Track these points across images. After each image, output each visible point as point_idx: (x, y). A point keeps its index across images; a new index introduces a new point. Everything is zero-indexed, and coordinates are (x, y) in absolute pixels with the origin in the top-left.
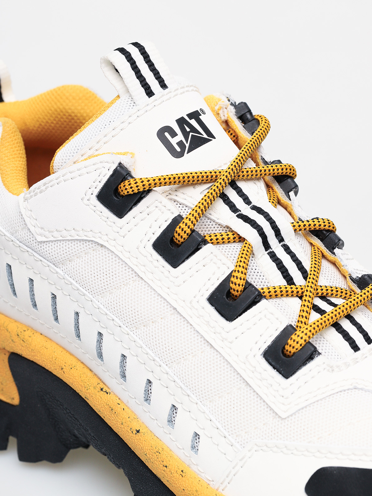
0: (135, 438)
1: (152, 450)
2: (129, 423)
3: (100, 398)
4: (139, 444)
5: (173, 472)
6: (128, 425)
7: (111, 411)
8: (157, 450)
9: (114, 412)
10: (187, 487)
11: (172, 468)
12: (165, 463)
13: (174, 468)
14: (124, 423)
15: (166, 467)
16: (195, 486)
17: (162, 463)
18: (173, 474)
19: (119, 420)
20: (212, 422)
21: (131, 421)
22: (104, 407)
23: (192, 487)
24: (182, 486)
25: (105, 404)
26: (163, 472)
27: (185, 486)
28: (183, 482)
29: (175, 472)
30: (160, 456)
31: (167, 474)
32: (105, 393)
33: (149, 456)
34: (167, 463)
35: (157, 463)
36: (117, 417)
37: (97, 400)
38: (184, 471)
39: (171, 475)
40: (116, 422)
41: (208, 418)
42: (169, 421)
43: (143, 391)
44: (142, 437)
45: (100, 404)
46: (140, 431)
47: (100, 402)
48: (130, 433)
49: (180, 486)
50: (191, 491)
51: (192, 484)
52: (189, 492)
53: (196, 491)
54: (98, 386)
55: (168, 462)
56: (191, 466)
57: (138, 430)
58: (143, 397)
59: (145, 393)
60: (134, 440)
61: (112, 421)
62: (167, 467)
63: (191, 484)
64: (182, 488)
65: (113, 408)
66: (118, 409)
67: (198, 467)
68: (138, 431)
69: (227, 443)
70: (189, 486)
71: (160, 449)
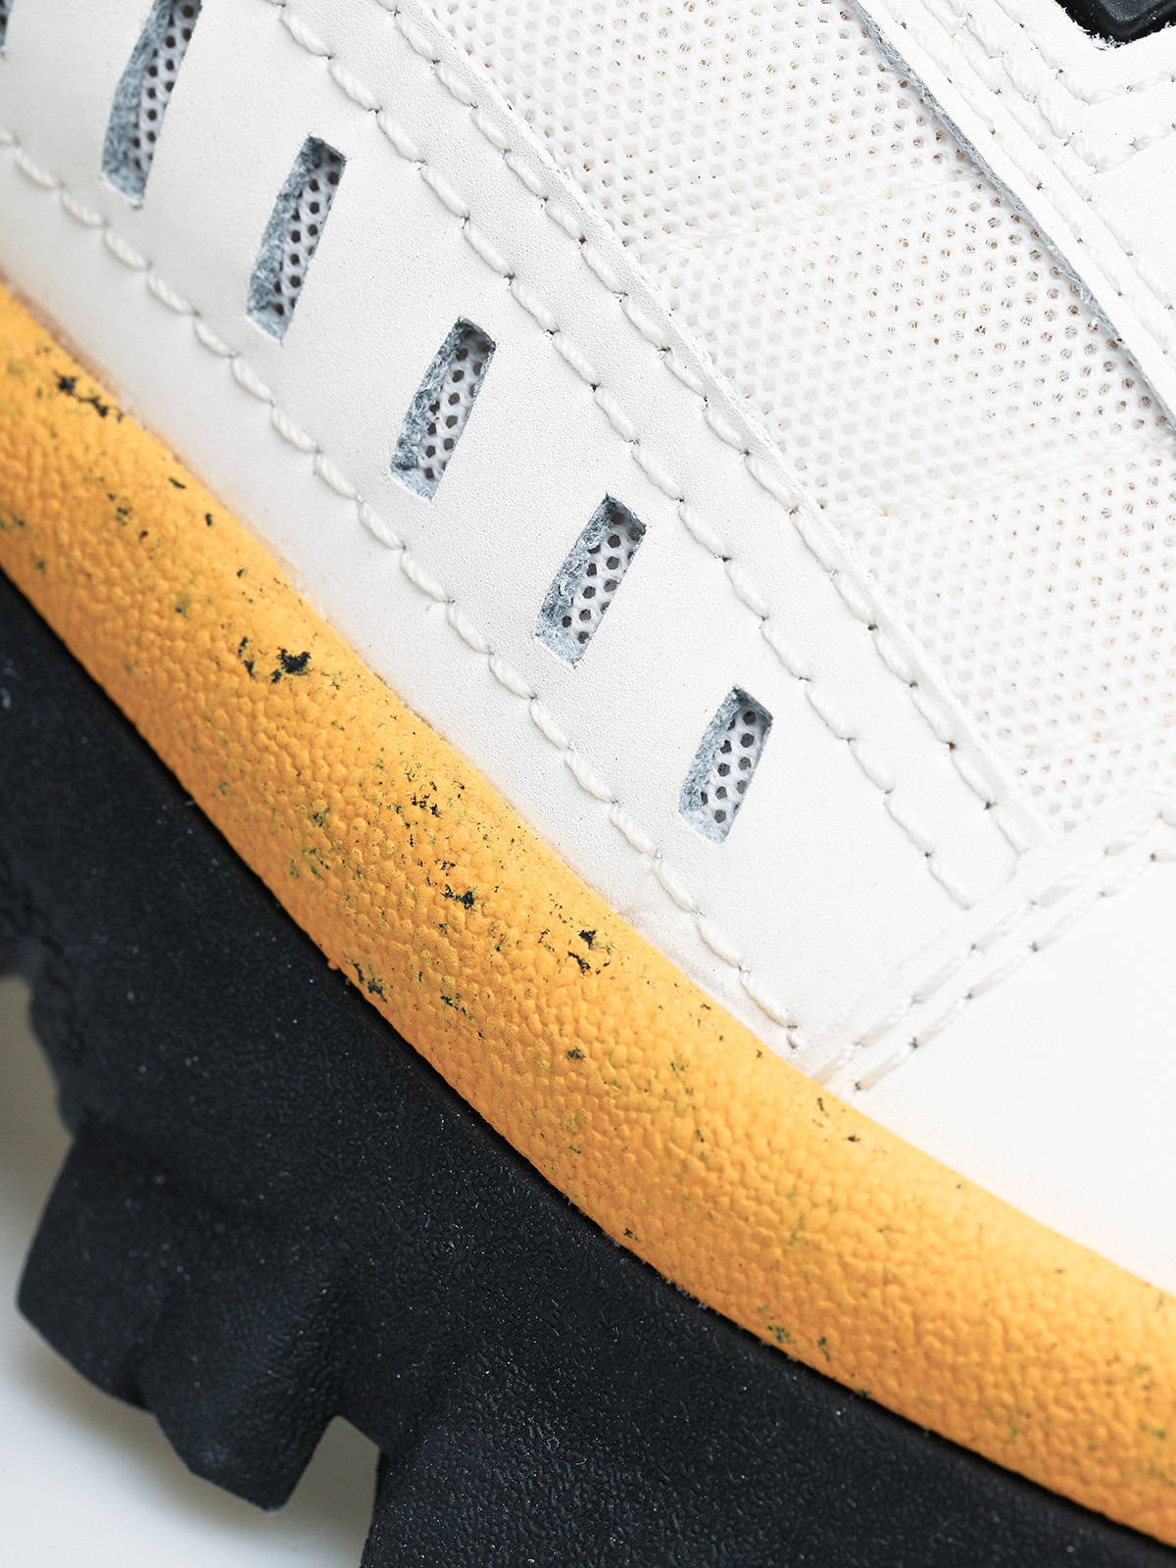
0: (261, 705)
1: (376, 791)
2: (236, 605)
3: (42, 434)
4: (285, 747)
5: (514, 934)
6: (224, 620)
7: (113, 524)
8: (419, 787)
9: (133, 526)
10: (611, 1040)
11: (514, 908)
12: (463, 878)
13: (524, 913)
14: (196, 607)
15: (468, 899)
16: (673, 1031)
17: (439, 875)
18: (514, 953)
19: (164, 585)
20: (881, 640)
21: (252, 594)
22: (60, 493)
23: (647, 1037)
24: (569, 1029)
25: (74, 477)
26: (435, 934)
27: (593, 1031)
28: (583, 1005)
29: (532, 938)
30: (432, 832)
31: (462, 946)
32: (89, 407)
33: (343, 825)
34: (478, 876)
35: (401, 877)
36: (147, 564)
37: (23, 449)
38: (599, 938)
39: (498, 957)
40: (132, 593)
41: (861, 605)
42: (549, 611)
43: (408, 400)
44: (322, 697)
45: (37, 473)
46: (311, 664)
47: (38, 459)
48: (233, 671)
49: (554, 1028)
50: (636, 1068)
51: (653, 1018)
52: (613, 1071)
53: (678, 1067)
54: (40, 361)
55: (489, 872)
56: (644, 915)
57: (295, 651)
58: (395, 440)
59: (414, 412)
60: (253, 716)
61: (102, 590)
62: (477, 905)
63: (643, 1022)
64: (567, 1043)
65: (136, 504)
66: (172, 514)
67: (705, 924)
68: (295, 664)
69: (964, 780)
70: (627, 1033)
71: (443, 785)
